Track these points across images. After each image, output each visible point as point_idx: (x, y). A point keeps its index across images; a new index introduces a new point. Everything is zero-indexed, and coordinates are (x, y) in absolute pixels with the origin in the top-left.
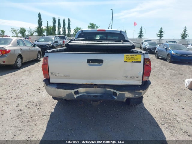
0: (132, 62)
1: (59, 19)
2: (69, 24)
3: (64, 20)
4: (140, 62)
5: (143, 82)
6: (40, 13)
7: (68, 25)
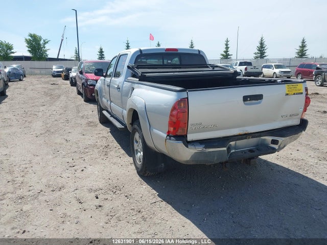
0: (294, 94)
4: (302, 93)
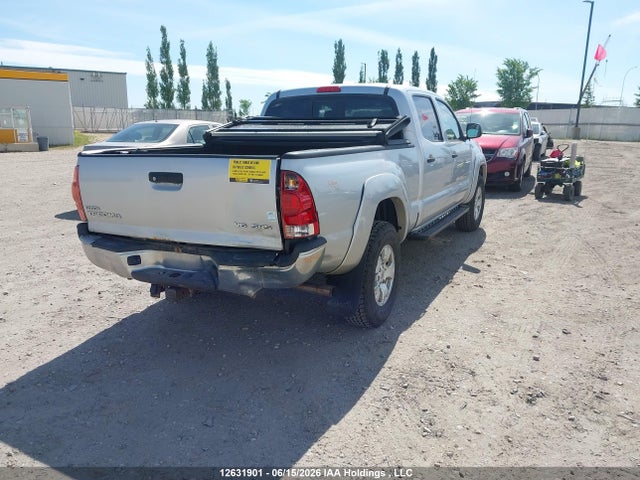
0: (249, 181)
1: (399, 56)
2: (432, 68)
3: (415, 58)
4: (267, 182)
5: (287, 243)
6: (340, 42)
7: (428, 72)
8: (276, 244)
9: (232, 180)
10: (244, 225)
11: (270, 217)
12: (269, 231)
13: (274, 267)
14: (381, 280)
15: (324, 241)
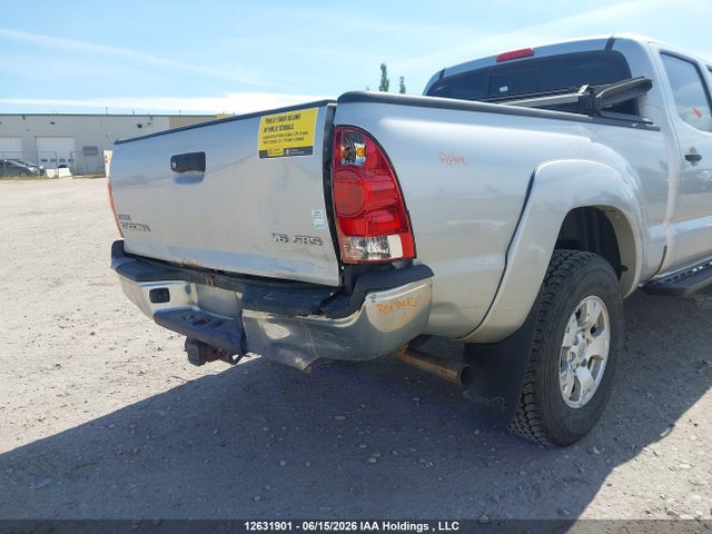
0: (285, 153)
4: (309, 151)
8: (329, 274)
9: (263, 154)
10: (285, 238)
11: (317, 222)
12: (315, 249)
13: (323, 318)
14: (578, 360)
15: (425, 272)
